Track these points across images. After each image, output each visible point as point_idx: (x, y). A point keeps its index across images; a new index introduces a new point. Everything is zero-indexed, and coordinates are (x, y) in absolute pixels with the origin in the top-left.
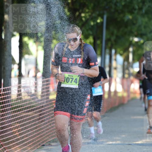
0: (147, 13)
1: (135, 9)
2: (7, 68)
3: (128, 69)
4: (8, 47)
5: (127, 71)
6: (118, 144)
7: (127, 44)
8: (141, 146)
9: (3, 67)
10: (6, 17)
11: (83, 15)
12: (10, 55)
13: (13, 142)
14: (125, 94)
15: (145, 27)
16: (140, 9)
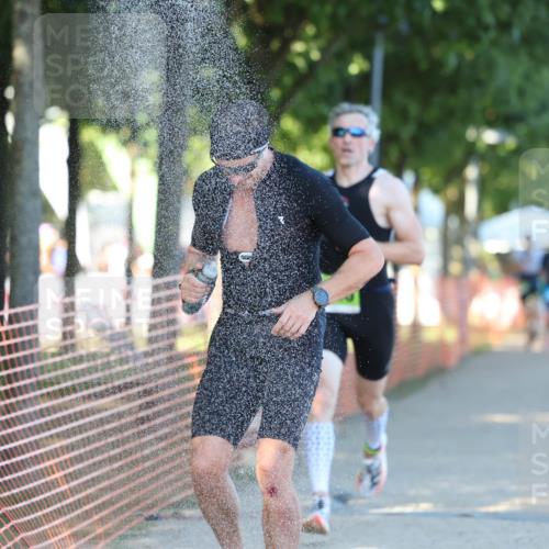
0: (528, 40)
1: (486, 28)
2: (23, 240)
3: (460, 241)
4: (26, 163)
5: (456, 252)
6: (426, 514)
7: (458, 153)
8: (506, 523)
9: (9, 233)
10: (20, 53)
11: (298, 47)
12: (36, 193)
13: (47, 502)
14: (451, 335)
15: (521, 93)
16: (504, 26)
